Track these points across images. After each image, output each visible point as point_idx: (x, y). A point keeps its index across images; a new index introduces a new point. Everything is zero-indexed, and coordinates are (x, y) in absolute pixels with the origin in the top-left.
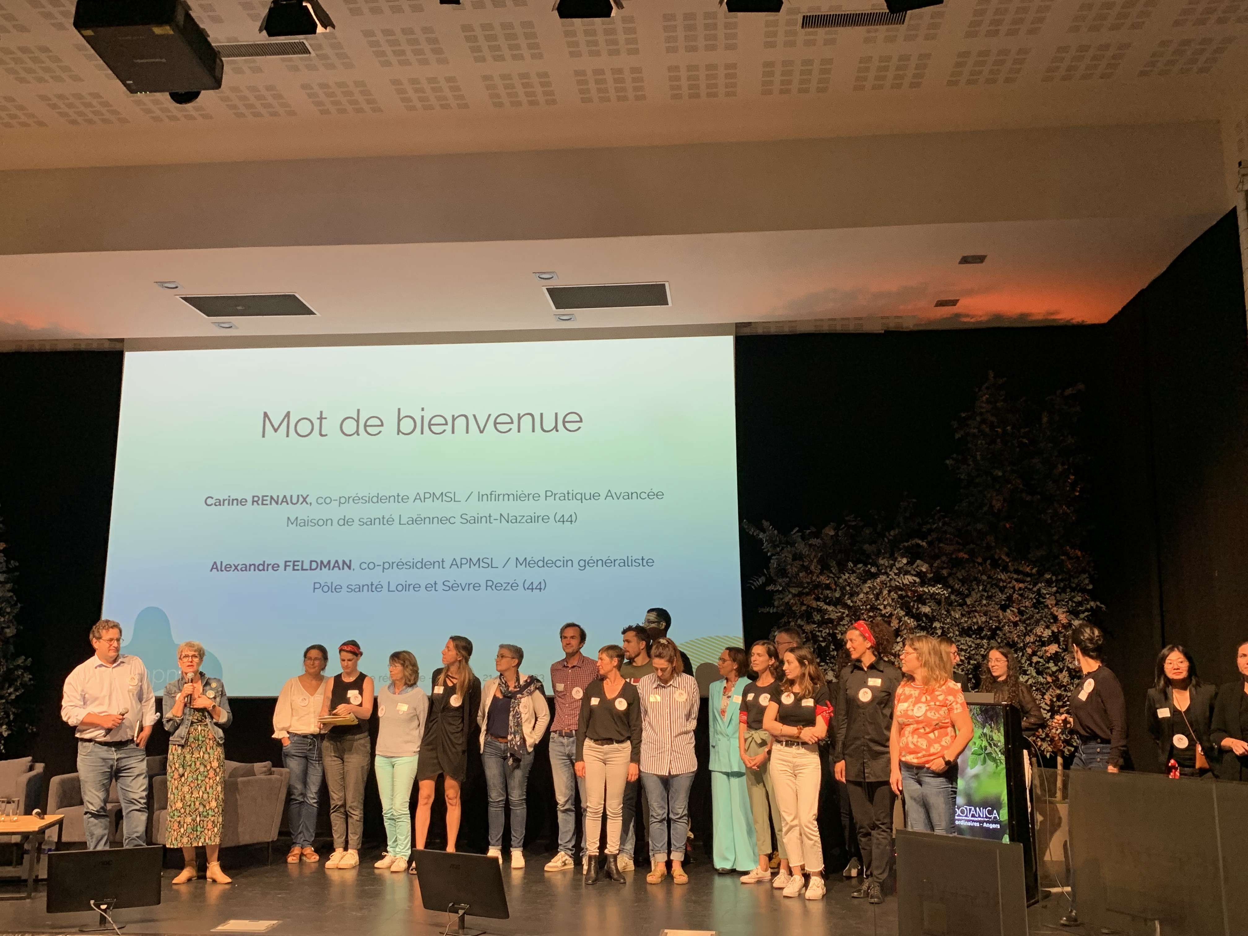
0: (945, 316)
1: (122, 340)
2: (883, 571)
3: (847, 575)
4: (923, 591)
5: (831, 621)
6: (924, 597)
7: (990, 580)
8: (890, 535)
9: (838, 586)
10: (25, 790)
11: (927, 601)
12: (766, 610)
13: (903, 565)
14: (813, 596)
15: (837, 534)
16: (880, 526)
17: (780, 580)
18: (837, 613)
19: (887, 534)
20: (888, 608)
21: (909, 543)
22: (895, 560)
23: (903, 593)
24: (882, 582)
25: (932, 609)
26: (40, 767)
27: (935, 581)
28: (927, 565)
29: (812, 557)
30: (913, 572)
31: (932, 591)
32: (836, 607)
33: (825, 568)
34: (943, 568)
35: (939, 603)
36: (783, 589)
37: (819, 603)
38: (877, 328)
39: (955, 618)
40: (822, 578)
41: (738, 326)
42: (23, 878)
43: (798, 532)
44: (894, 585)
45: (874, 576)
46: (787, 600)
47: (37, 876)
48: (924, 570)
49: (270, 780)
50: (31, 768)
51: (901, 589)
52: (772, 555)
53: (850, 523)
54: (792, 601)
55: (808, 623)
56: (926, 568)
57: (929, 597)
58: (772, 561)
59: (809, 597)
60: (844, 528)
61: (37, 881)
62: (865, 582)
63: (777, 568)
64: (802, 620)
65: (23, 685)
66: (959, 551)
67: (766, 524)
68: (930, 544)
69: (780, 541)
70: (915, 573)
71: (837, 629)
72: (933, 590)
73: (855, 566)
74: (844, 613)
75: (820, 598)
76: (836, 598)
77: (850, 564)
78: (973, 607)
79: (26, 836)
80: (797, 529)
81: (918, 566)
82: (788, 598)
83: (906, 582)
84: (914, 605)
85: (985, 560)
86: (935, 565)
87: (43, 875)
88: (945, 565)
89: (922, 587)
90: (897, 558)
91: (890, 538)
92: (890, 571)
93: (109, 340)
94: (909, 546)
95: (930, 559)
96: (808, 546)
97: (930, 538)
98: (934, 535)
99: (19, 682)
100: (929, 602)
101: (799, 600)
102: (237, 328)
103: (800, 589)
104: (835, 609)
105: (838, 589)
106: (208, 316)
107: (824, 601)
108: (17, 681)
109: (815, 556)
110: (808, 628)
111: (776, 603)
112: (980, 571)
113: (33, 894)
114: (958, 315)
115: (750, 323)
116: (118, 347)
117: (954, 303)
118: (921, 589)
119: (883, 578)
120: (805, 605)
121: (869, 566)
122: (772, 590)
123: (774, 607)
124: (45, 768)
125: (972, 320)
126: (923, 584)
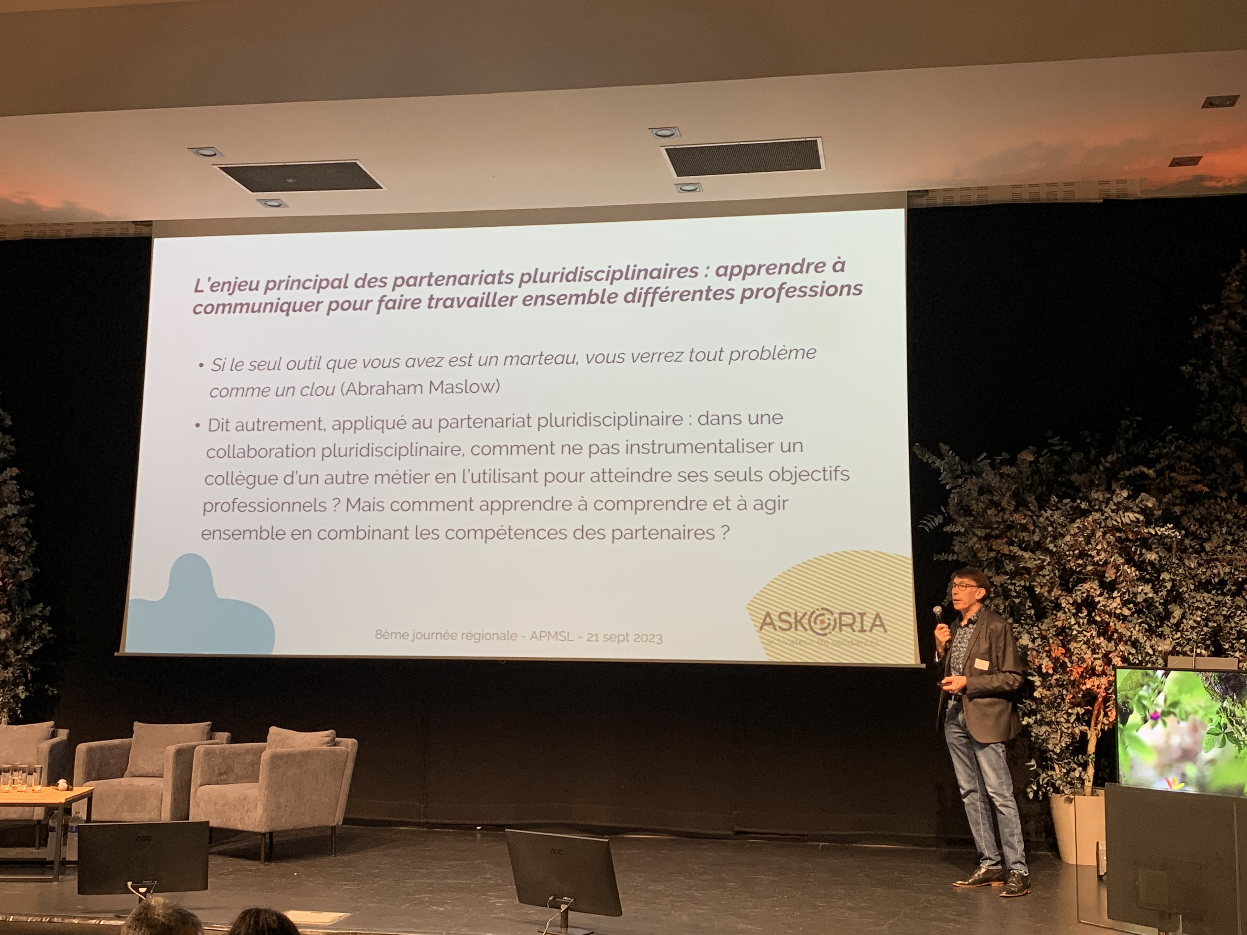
0: (1182, 180)
1: (149, 224)
2: (1097, 507)
3: (1049, 512)
4: (1149, 533)
5: (1028, 570)
6: (1150, 541)
7: (1236, 520)
8: (1106, 461)
9: (1038, 526)
10: (47, 758)
11: (1154, 546)
12: (943, 557)
13: (1122, 498)
14: (1005, 539)
15: (1036, 461)
16: (1093, 452)
17: (962, 520)
18: (1035, 560)
19: (1102, 460)
20: (1103, 554)
21: (1131, 472)
22: (1113, 492)
23: (1122, 535)
24: (1094, 521)
25: (1160, 557)
26: (63, 734)
27: (1163, 521)
28: (1155, 499)
29: (1004, 490)
30: (1135, 509)
31: (1159, 533)
32: (1034, 553)
33: (1021, 504)
34: (1174, 505)
35: (1169, 549)
36: (966, 531)
37: (1011, 548)
38: (1093, 196)
39: (1190, 568)
40: (1016, 516)
41: (911, 195)
42: (48, 859)
43: (985, 458)
44: (1110, 525)
45: (1084, 513)
46: (970, 544)
47: (64, 859)
48: (1150, 505)
49: (334, 752)
50: (54, 735)
51: (1119, 530)
52: (952, 488)
53: (1053, 448)
54: (977, 546)
55: (997, 574)
56: (1153, 504)
57: (1156, 541)
58: (952, 496)
59: (999, 541)
60: (1045, 454)
61: (64, 863)
62: (1073, 521)
63: (958, 504)
64: (990, 570)
65: (42, 639)
66: (1197, 482)
67: (944, 448)
68: (1160, 473)
69: (962, 471)
70: (1138, 509)
71: (1035, 581)
72: (1161, 531)
73: (1060, 501)
74: (1044, 561)
75: (1014, 542)
76: (1035, 542)
77: (1054, 499)
78: (1214, 555)
79: (50, 809)
80: (985, 454)
81: (1142, 500)
82: (973, 541)
83: (1126, 520)
84: (1136, 550)
85: (1231, 495)
86: (1165, 500)
87: (72, 854)
88: (1178, 501)
89: (1146, 528)
90: (1115, 490)
91: (1108, 465)
92: (1106, 507)
93: (136, 223)
94: (1130, 476)
95: (1160, 492)
96: (998, 477)
97: (1158, 467)
98: (1164, 462)
99: (37, 635)
100: (1155, 548)
101: (987, 545)
102: (287, 206)
103: (988, 531)
104: (1033, 556)
105: (1037, 530)
106: (253, 192)
107: (1020, 546)
108: (35, 634)
109: (1008, 489)
110: (998, 580)
111: (956, 549)
112: (1223, 509)
113: (60, 877)
114: (1200, 178)
115: (927, 191)
116: (145, 231)
117: (1195, 161)
118: (1146, 531)
119: (1097, 515)
120: (994, 550)
121: (1079, 501)
122: (952, 532)
123: (954, 553)
124: (70, 735)
125: (1220, 185)
126: (1148, 524)
